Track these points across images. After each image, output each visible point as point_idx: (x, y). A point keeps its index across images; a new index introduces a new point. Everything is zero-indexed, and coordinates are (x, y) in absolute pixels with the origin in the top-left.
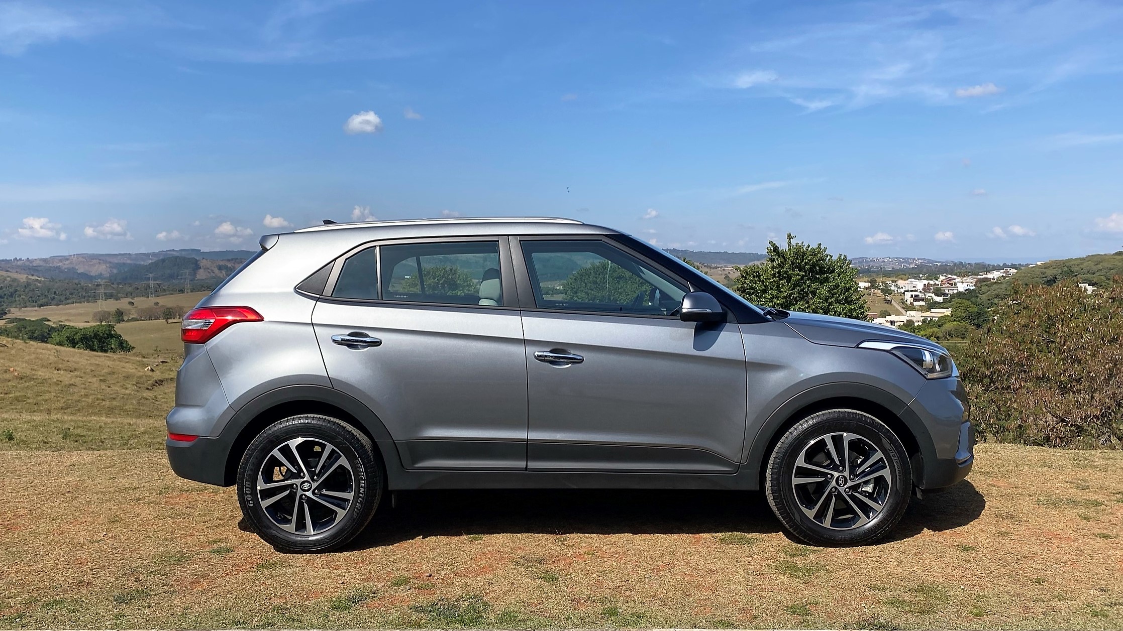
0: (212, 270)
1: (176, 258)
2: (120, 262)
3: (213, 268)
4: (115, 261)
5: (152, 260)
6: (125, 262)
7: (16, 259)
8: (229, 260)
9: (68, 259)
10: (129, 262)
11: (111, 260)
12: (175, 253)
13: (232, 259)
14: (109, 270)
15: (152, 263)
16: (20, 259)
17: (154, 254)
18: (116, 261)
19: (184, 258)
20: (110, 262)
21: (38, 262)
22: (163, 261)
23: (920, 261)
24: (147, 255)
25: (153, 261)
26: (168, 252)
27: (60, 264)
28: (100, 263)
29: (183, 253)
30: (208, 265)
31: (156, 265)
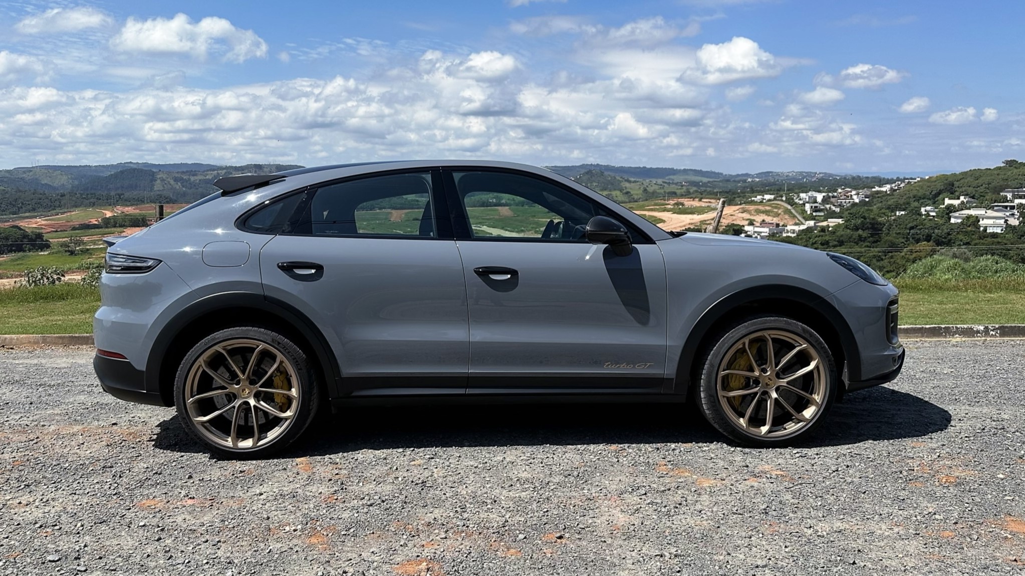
0: (169, 182)
1: (134, 170)
2: (81, 173)
3: (169, 180)
4: (76, 172)
5: (110, 172)
6: (86, 173)
8: (183, 172)
9: (31, 171)
10: (89, 173)
11: (73, 171)
12: (132, 165)
13: (187, 171)
14: (71, 181)
15: (112, 175)
17: (113, 166)
19: (142, 170)
20: (72, 174)
21: (3, 173)
22: (122, 172)
23: (821, 175)
24: (107, 167)
25: (112, 173)
26: (126, 165)
27: (24, 175)
28: (62, 174)
29: (140, 165)
30: (164, 177)
31: (115, 176)
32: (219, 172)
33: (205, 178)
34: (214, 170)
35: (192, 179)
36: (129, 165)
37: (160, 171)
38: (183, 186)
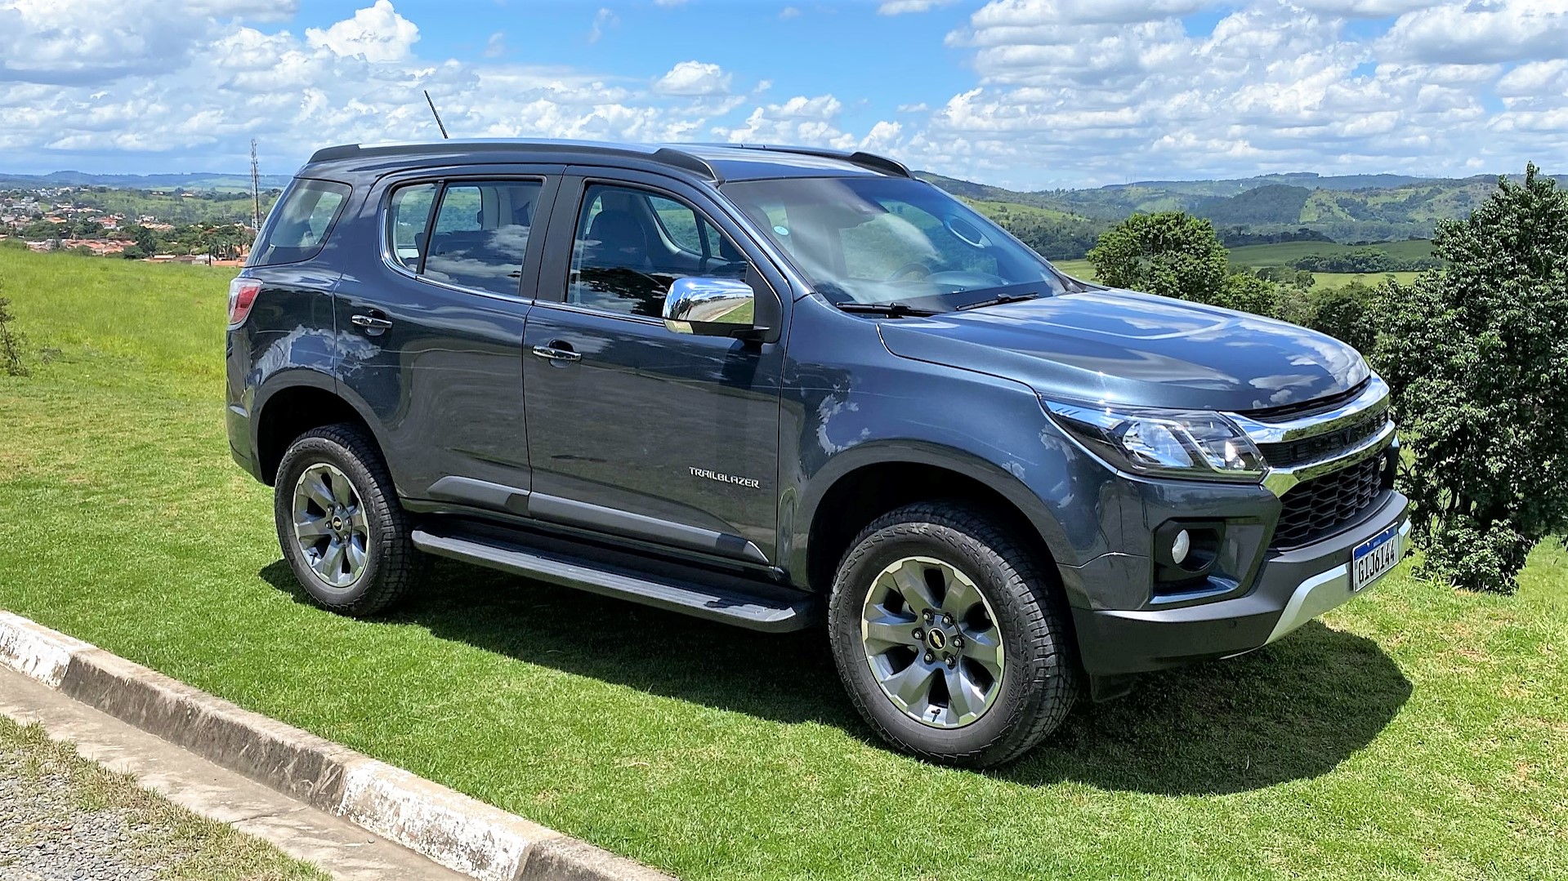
0: (1329, 207)
1: (1278, 186)
2: (1197, 194)
3: (1331, 204)
4: (1188, 191)
5: (1241, 189)
6: (1202, 193)
7: (1058, 190)
8: (1356, 191)
9: (1122, 191)
10: (1209, 193)
11: (1185, 191)
12: (1278, 180)
13: (1364, 190)
15: (1239, 196)
16: (1063, 191)
17: (1246, 181)
18: (1191, 193)
19: (1287, 189)
20: (1181, 194)
21: (1086, 193)
22: (1255, 192)
24: (1238, 182)
25: (1241, 193)
26: (1269, 179)
27: (1113, 198)
28: (1167, 196)
29: (1291, 178)
30: (1323, 201)
31: (1245, 197)
32: (1420, 190)
33: (1392, 200)
34: (1411, 186)
35: (1371, 201)
36: (1274, 179)
37: (1318, 188)
38: (1353, 215)
